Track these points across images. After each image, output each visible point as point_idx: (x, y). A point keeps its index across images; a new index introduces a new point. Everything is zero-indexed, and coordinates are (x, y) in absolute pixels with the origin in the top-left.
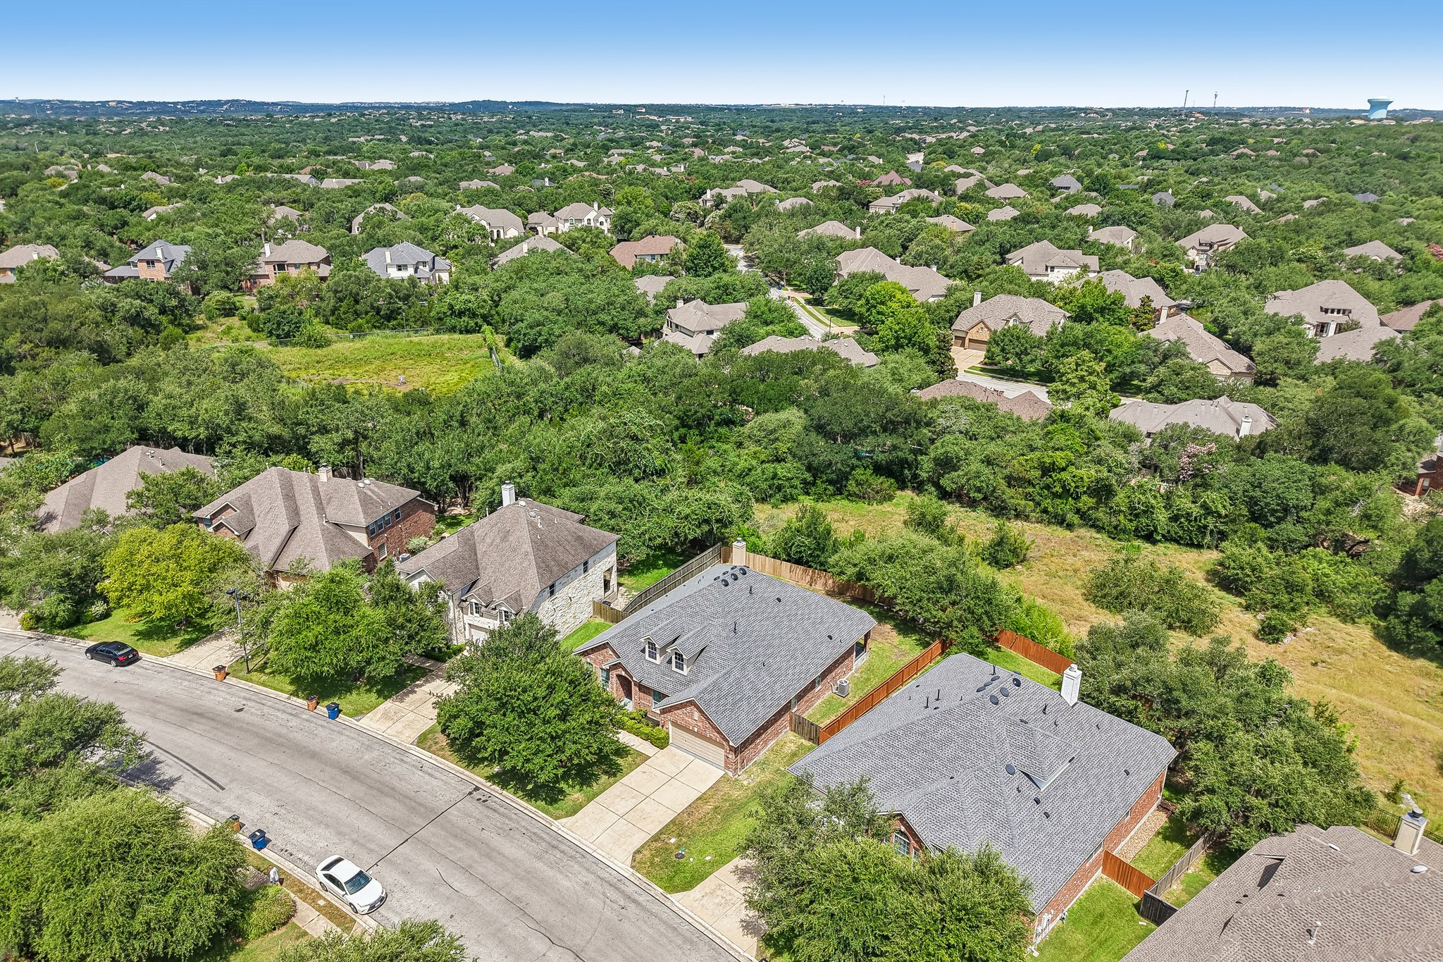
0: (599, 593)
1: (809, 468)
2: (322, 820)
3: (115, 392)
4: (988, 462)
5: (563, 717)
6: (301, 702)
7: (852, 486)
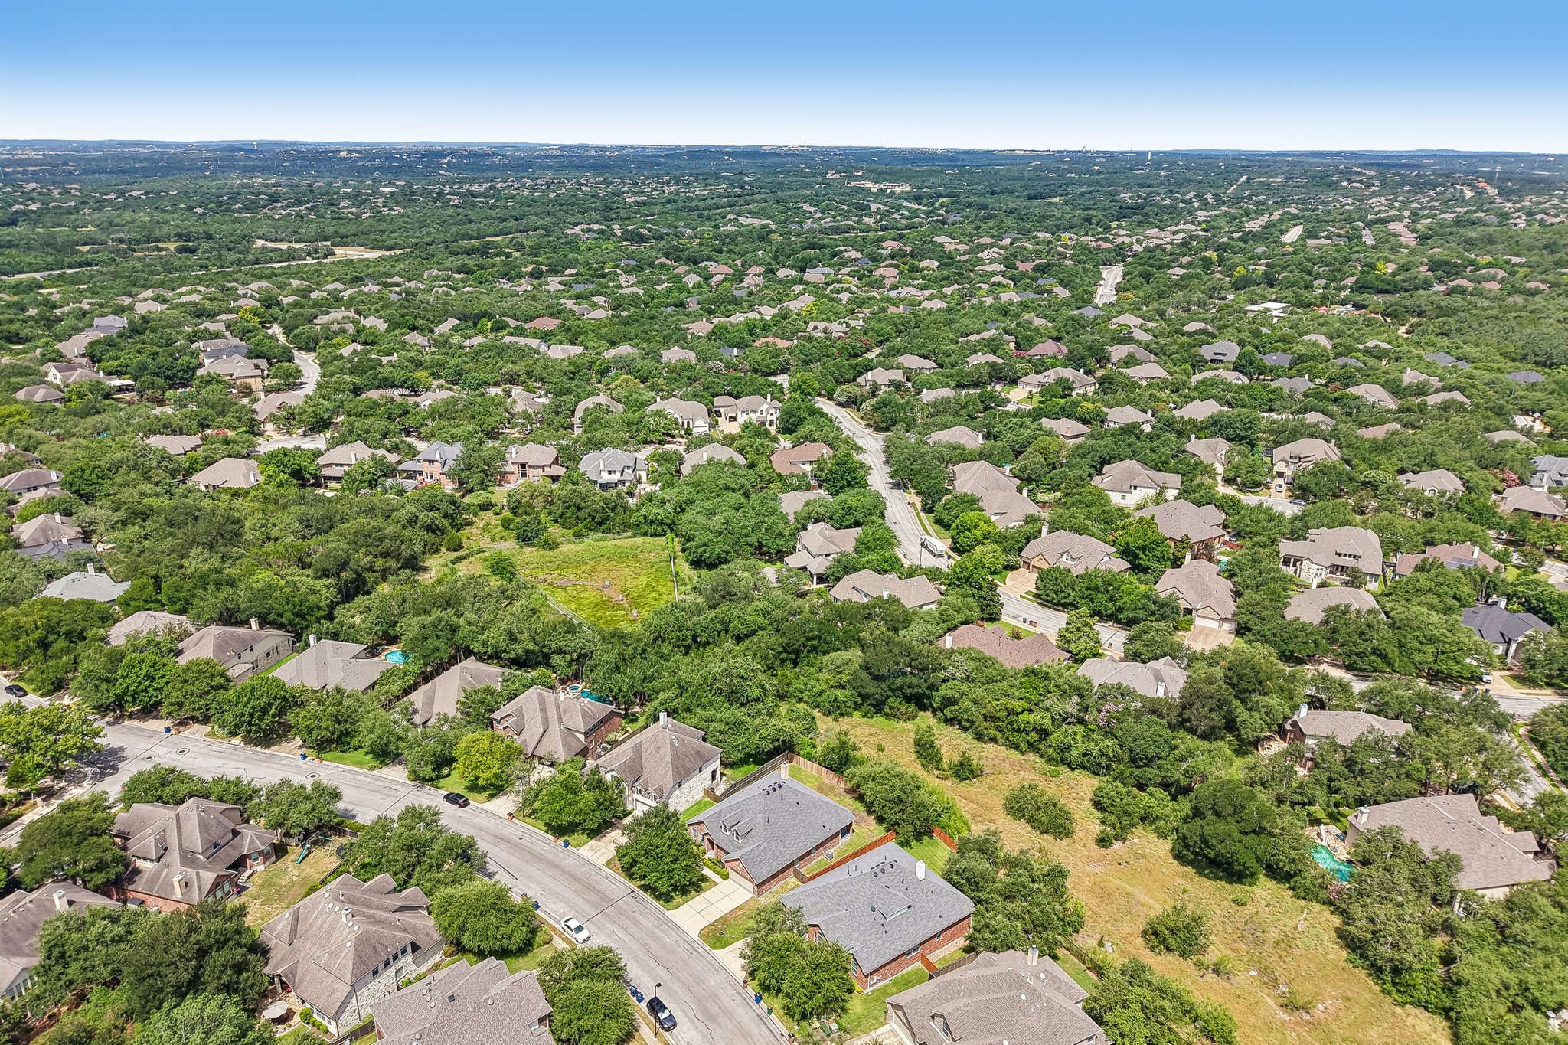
0: (708, 783)
1: (860, 695)
2: (563, 900)
3: (440, 620)
4: (975, 702)
5: (675, 861)
6: (551, 837)
7: (887, 709)
